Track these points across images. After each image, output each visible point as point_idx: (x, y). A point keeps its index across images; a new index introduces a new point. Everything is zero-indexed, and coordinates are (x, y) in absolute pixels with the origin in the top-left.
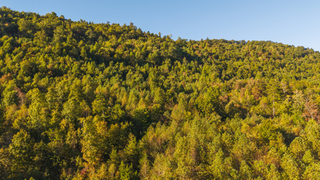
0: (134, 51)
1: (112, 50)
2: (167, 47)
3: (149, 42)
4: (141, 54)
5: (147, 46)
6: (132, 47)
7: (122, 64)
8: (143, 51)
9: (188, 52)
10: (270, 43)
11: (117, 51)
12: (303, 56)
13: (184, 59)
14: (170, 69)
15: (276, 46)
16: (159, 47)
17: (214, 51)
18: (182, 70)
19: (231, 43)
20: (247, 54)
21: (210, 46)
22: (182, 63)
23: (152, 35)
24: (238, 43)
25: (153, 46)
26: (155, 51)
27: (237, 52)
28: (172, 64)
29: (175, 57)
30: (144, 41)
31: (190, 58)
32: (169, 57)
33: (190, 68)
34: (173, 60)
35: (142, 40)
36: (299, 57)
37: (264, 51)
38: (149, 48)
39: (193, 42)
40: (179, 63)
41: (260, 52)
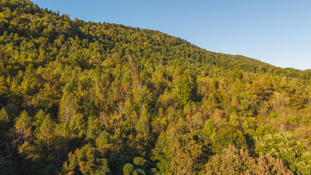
0: (29, 25)
1: (6, 21)
2: (62, 24)
3: (45, 18)
4: (36, 28)
5: (43, 21)
6: (27, 21)
7: (16, 35)
8: (38, 25)
9: (83, 31)
10: (158, 32)
11: (11, 23)
13: (77, 36)
14: (63, 43)
15: (160, 35)
16: (55, 24)
17: (108, 33)
18: (73, 44)
19: (127, 28)
20: (136, 39)
21: (106, 29)
22: (74, 39)
23: (50, 12)
24: (134, 29)
25: (49, 22)
26: (50, 27)
27: (128, 37)
28: (66, 40)
29: (70, 34)
30: (41, 17)
31: (82, 36)
32: (63, 33)
33: (81, 44)
34: (66, 37)
35: (39, 16)
37: (148, 38)
38: (45, 24)
39: (91, 24)
40: (72, 39)
41: (146, 38)
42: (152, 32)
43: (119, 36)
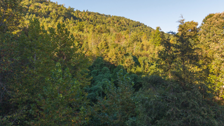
0: (41, 9)
1: (27, 7)
2: (62, 10)
3: (50, 6)
4: (46, 12)
5: (49, 8)
6: (39, 7)
7: (34, 15)
8: (46, 10)
9: (75, 15)
10: (123, 18)
11: (30, 8)
12: (137, 26)
13: (72, 18)
15: (126, 20)
16: (57, 10)
17: (90, 18)
18: (70, 23)
19: (102, 15)
20: (109, 22)
21: (89, 15)
22: (70, 20)
23: (52, 2)
24: (106, 16)
25: (53, 8)
26: (54, 11)
27: (104, 20)
28: (65, 20)
29: (66, 16)
30: (47, 5)
31: (75, 18)
32: (63, 16)
34: (65, 18)
35: (46, 4)
36: (136, 26)
37: (118, 21)
38: (50, 9)
39: (78, 12)
40: (69, 20)
41: (116, 22)
42: (120, 18)
43: (98, 20)
